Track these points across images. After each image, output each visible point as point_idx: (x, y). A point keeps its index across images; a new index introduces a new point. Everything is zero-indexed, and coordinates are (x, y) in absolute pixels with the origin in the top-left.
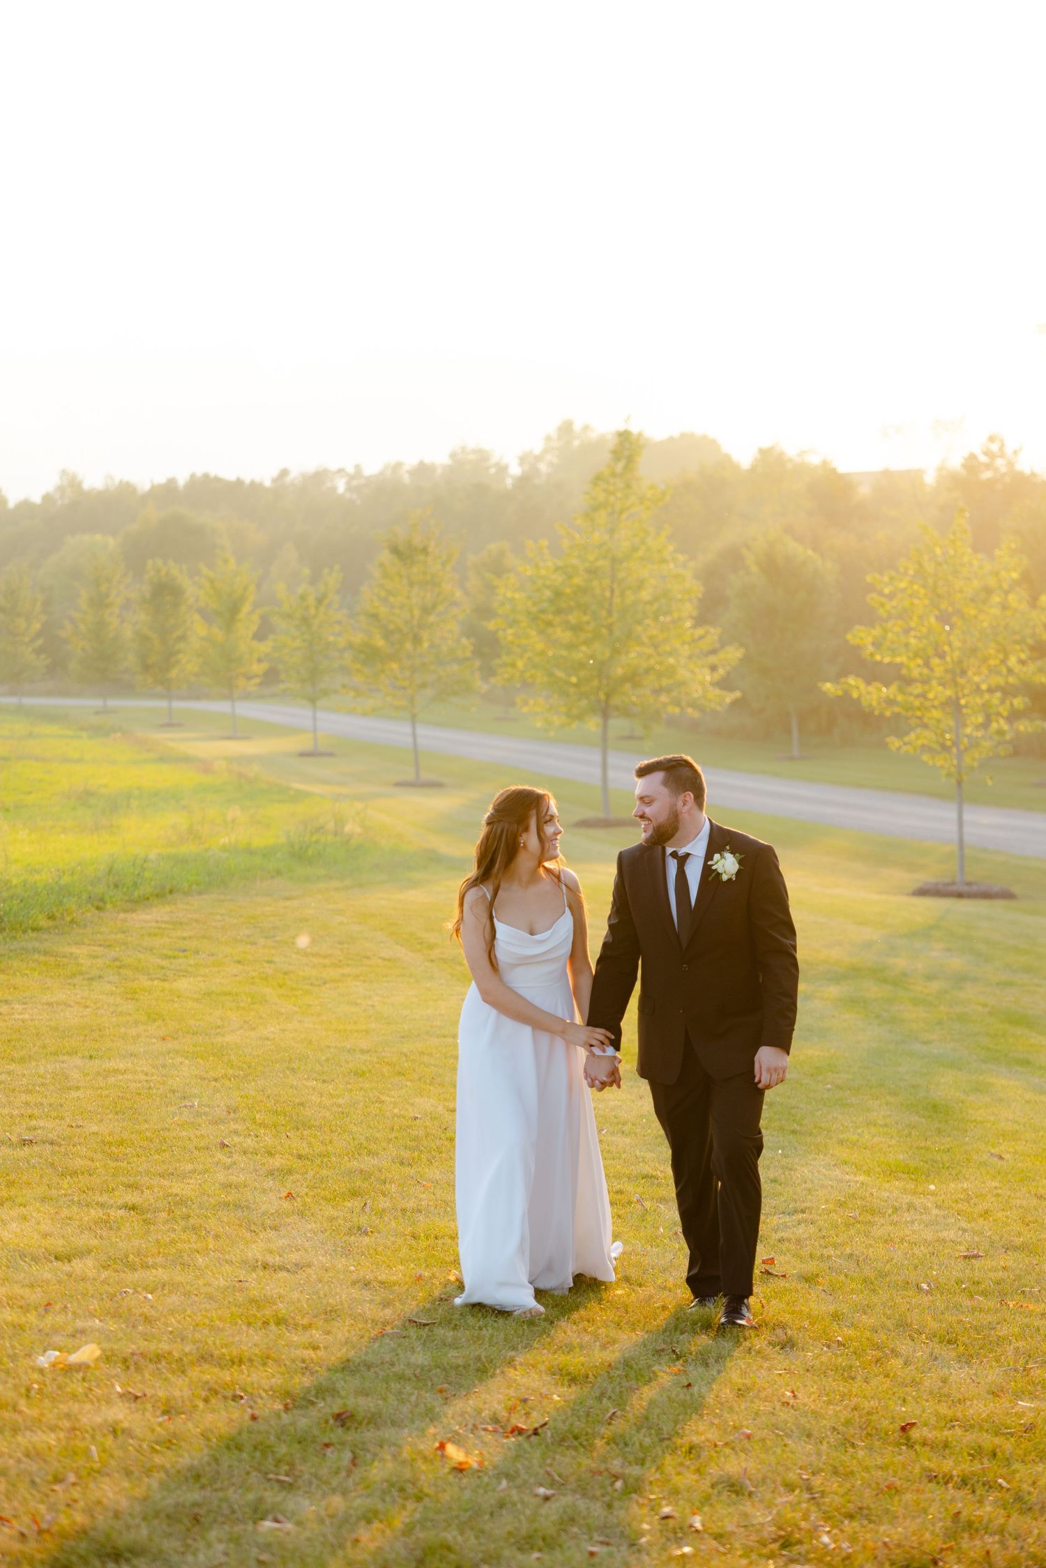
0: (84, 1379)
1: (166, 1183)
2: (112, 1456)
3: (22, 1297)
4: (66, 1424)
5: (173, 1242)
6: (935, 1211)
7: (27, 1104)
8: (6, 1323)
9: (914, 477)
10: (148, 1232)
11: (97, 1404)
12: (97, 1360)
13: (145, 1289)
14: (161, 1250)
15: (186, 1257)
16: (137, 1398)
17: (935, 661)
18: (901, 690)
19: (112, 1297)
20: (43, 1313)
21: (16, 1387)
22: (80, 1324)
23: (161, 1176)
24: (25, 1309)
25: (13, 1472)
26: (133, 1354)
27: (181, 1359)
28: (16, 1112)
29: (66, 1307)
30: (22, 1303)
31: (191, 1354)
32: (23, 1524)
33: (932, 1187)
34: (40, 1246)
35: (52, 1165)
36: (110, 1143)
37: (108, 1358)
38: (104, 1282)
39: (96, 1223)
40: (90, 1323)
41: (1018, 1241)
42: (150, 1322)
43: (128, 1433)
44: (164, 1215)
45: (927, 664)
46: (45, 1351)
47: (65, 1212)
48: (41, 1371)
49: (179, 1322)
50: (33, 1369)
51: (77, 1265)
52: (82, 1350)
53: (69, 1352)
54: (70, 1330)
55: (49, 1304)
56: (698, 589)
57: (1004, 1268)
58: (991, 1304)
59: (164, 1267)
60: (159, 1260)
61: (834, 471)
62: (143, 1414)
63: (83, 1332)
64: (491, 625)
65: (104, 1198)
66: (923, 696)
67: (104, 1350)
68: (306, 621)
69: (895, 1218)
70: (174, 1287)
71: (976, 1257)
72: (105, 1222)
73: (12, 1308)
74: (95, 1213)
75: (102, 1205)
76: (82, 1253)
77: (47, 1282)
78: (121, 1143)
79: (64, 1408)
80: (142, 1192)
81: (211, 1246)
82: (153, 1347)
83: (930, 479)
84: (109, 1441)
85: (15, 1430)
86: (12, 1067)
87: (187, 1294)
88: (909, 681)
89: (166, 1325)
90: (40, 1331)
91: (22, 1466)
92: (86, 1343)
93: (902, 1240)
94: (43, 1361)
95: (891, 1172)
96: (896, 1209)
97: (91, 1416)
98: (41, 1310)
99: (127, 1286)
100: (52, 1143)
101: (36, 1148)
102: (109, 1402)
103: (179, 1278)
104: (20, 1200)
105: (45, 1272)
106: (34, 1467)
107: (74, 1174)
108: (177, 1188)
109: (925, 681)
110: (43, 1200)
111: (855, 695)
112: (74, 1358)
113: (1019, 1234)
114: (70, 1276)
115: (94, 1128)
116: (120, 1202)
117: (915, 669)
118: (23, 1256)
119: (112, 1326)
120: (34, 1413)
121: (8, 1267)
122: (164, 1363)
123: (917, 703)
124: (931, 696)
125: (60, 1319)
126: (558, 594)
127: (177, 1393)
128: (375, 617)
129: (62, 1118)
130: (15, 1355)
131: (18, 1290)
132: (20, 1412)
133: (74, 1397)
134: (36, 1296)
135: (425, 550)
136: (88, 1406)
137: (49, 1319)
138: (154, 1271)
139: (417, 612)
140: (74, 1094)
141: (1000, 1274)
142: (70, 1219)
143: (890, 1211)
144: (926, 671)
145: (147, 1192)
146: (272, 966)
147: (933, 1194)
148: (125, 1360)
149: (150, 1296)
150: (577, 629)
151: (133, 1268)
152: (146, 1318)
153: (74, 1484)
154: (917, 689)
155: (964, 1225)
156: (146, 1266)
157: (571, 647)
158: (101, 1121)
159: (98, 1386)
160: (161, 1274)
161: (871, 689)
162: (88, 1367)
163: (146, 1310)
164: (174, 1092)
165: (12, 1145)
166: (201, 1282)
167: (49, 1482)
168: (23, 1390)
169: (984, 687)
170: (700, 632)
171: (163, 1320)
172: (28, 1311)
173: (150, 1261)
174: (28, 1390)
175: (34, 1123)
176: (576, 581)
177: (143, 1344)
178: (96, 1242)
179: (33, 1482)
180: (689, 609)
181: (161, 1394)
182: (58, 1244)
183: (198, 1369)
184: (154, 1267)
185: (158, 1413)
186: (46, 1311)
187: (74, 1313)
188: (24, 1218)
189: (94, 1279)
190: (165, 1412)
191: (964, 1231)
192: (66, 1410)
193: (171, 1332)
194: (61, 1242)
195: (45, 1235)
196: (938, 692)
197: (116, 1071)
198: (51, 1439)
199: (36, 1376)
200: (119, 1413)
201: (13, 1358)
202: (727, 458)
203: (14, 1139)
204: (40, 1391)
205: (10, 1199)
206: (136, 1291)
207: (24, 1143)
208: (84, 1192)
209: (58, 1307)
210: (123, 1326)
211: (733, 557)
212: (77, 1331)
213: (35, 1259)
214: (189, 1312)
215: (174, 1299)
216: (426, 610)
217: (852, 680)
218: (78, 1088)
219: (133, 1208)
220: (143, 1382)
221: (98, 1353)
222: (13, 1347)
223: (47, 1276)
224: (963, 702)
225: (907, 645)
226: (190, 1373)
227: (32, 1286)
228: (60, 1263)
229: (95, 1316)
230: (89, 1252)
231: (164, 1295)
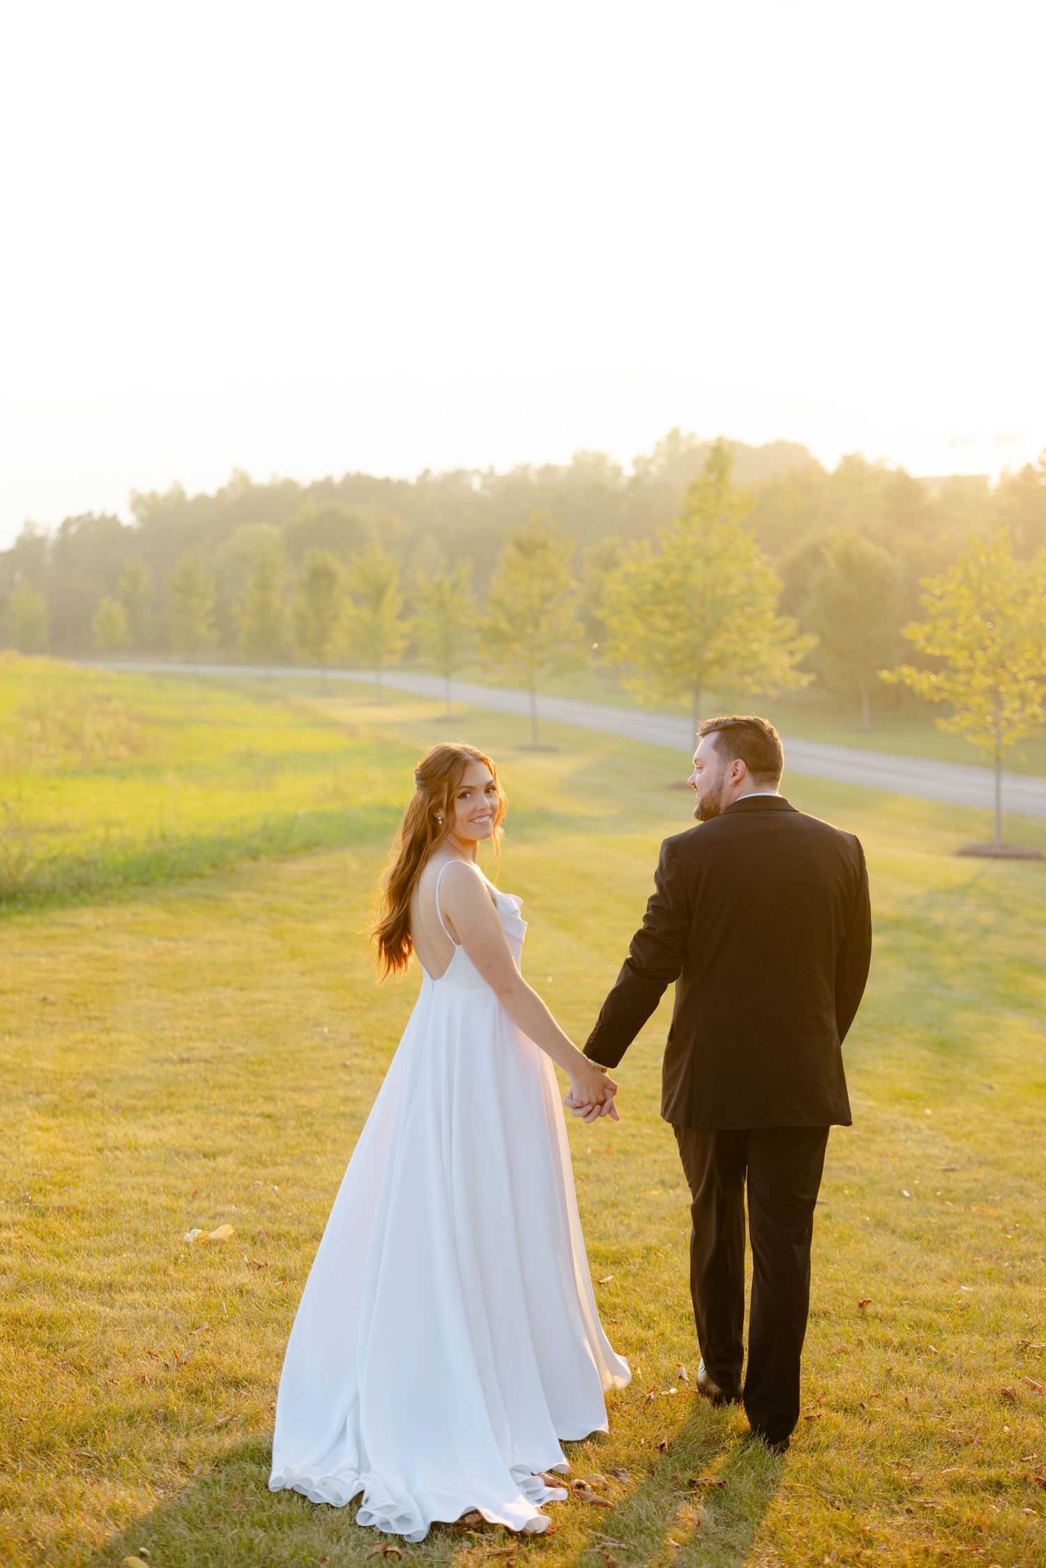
0: (220, 1251)
1: (296, 1096)
2: (238, 1310)
3: (175, 1186)
4: (205, 1285)
5: (298, 1144)
6: (927, 1132)
7: (187, 1028)
8: (161, 1207)
9: (978, 482)
10: (279, 1136)
11: (228, 1270)
12: (231, 1236)
13: (274, 1182)
14: (289, 1151)
15: (308, 1157)
16: (260, 1267)
17: (979, 654)
18: (948, 679)
19: (246, 1188)
20: (191, 1199)
21: (167, 1257)
22: (220, 1209)
23: (293, 1090)
24: (177, 1196)
25: (161, 1320)
26: (260, 1233)
27: (297, 1238)
28: (177, 1035)
29: (209, 1195)
30: (175, 1191)
31: (305, 1234)
32: (167, 1358)
33: (928, 1111)
34: (191, 1146)
35: (205, 1080)
36: (253, 1063)
37: (240, 1235)
38: (242, 1176)
39: (237, 1128)
40: (227, 1208)
41: (991, 1158)
42: (275, 1208)
43: (251, 1293)
44: (292, 1123)
45: (972, 657)
46: (191, 1229)
47: (213, 1119)
48: (187, 1244)
49: (298, 1209)
50: (181, 1242)
51: (221, 1162)
52: (219, 1228)
53: (210, 1231)
54: (211, 1213)
55: (196, 1192)
56: (779, 585)
57: (976, 1180)
58: (960, 1208)
59: (290, 1165)
60: (287, 1159)
61: (907, 477)
62: (264, 1279)
63: (222, 1215)
64: (600, 614)
65: (246, 1108)
66: (968, 684)
67: (236, 1230)
68: (441, 605)
69: (893, 1137)
70: (296, 1181)
71: (953, 1170)
72: (244, 1128)
73: (167, 1195)
74: (237, 1120)
75: (243, 1114)
76: (224, 1153)
77: (196, 1175)
78: (262, 1062)
79: (203, 1273)
80: (276, 1104)
81: (329, 1149)
82: (276, 1228)
83: (994, 482)
84: (236, 1300)
85: (165, 1290)
86: (177, 996)
87: (306, 1187)
88: (956, 671)
89: (288, 1211)
90: (188, 1213)
91: (169, 1316)
92: (224, 1224)
93: (895, 1155)
94: (189, 1237)
95: (896, 1099)
96: (894, 1130)
97: (225, 1279)
98: (190, 1197)
99: (260, 1180)
100: (206, 1061)
101: (193, 1066)
102: (238, 1269)
103: (302, 1173)
104: (178, 1108)
105: (195, 1167)
106: (178, 1316)
107: (222, 1087)
108: (304, 1100)
109: (970, 671)
110: (197, 1108)
111: (908, 682)
112: (213, 1235)
113: (993, 1152)
114: (214, 1170)
115: (241, 1049)
116: (258, 1111)
117: (961, 660)
118: (177, 1153)
119: (245, 1211)
120: (181, 1276)
121: (166, 1163)
122: (283, 1240)
123: (961, 689)
124: (974, 683)
125: (205, 1204)
127: (292, 1264)
128: (500, 604)
129: (215, 1041)
130: (168, 1231)
131: (172, 1181)
132: (169, 1275)
133: (211, 1265)
134: (187, 1186)
135: (544, 546)
136: (222, 1272)
137: (196, 1205)
138: (281, 1168)
139: (537, 600)
140: (226, 1020)
141: (970, 1185)
142: (217, 1124)
143: (889, 1130)
144: (969, 662)
145: (280, 1104)
147: (927, 1117)
148: (253, 1238)
149: (276, 1188)
150: (673, 618)
151: (265, 1165)
152: (272, 1205)
153: (208, 1330)
154: (962, 678)
155: (948, 1143)
156: (275, 1164)
157: (669, 633)
158: (247, 1043)
159: (231, 1257)
160: (286, 1170)
161: (922, 677)
162: (223, 1242)
163: (273, 1199)
164: (307, 1019)
165: (173, 1062)
166: (318, 1178)
167: (188, 1328)
168: (172, 1259)
169: (1021, 676)
170: (779, 622)
171: (285, 1206)
172: (179, 1197)
173: (279, 1160)
174: (177, 1259)
175: (191, 1044)
176: (675, 576)
177: (268, 1226)
178: (235, 1143)
179: (177, 1328)
180: (771, 602)
181: (279, 1264)
182: (206, 1144)
183: (310, 1246)
184: (282, 1164)
185: (276, 1279)
186: (193, 1198)
187: (216, 1200)
188: (180, 1123)
189: (233, 1173)
190: (282, 1278)
191: (947, 1148)
192: (204, 1275)
193: (291, 1217)
194: (209, 1143)
195: (196, 1138)
196: (981, 681)
197: (261, 1002)
198: (192, 1296)
199: (183, 1248)
200: (245, 1278)
201: (166, 1234)
202: (815, 464)
203: (175, 1057)
204: (186, 1260)
205: (170, 1107)
206: (265, 1183)
207: (183, 1061)
208: (230, 1102)
209: (203, 1195)
210: (254, 1211)
211: (814, 554)
212: (217, 1214)
213: (187, 1156)
214: (306, 1201)
215: (296, 1191)
216: (545, 598)
217: (906, 670)
218: (229, 1015)
219: (269, 1116)
220: (266, 1255)
221: (232, 1231)
222: (166, 1226)
223: (196, 1170)
224: (1002, 689)
226: (302, 1248)
227: (184, 1178)
228: (207, 1160)
229: (232, 1203)
230: (230, 1151)
231: (288, 1187)
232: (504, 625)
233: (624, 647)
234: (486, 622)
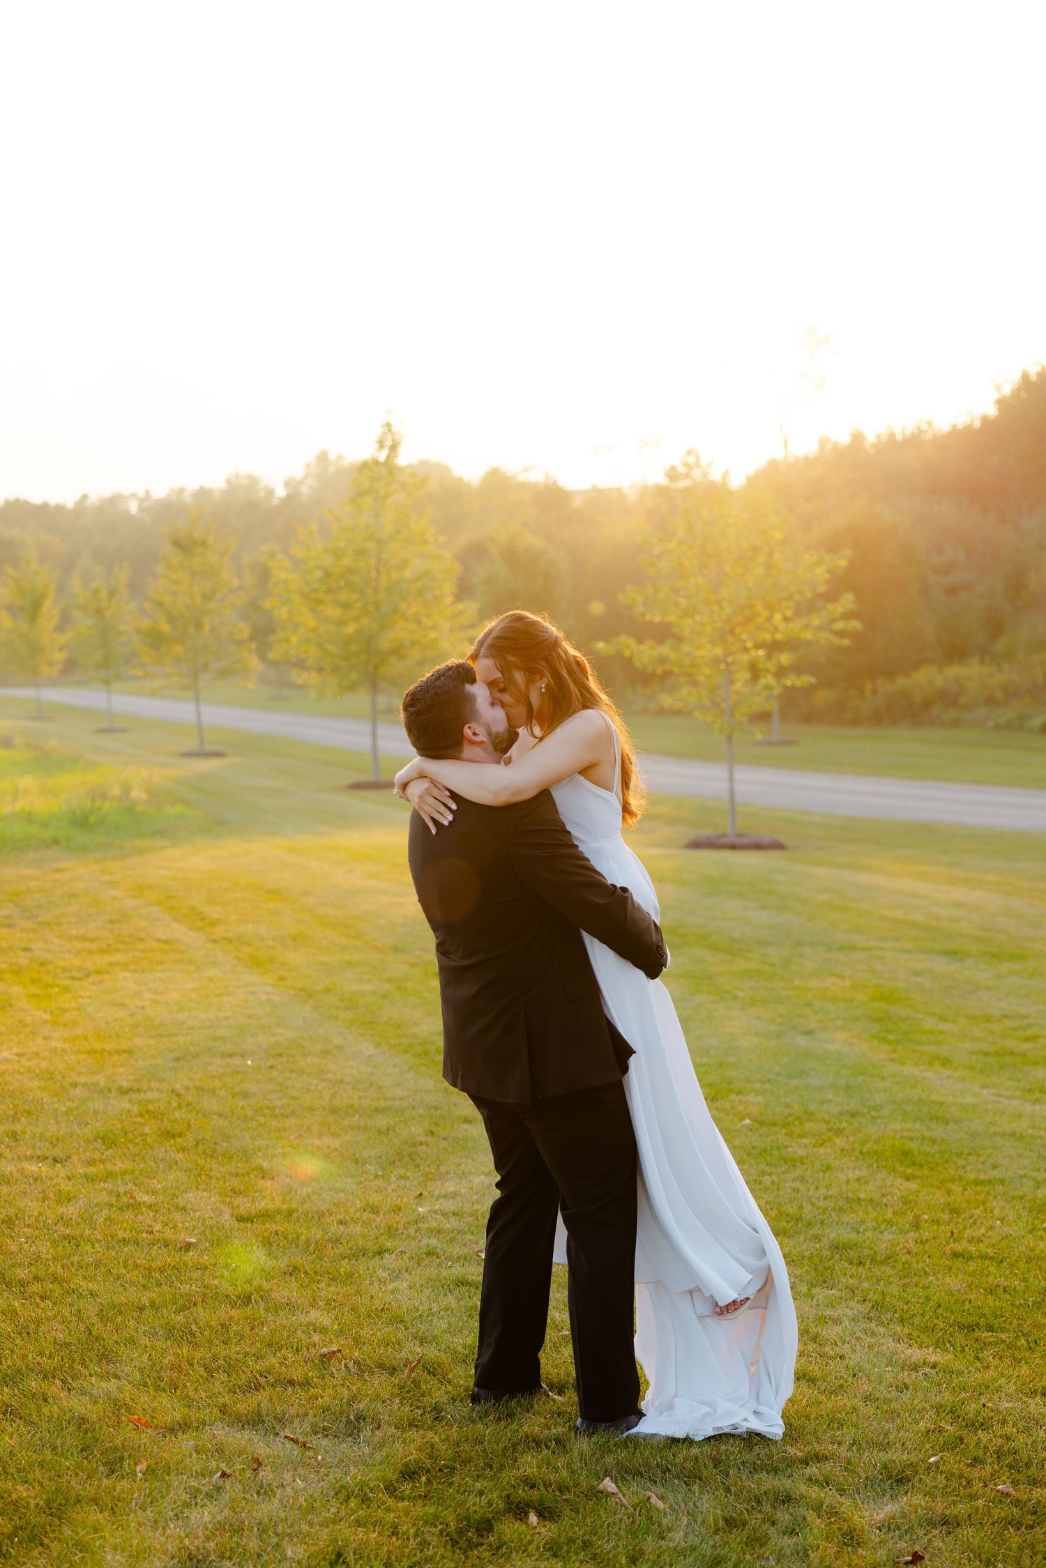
18: (673, 649)
56: (456, 568)
64: (267, 604)
68: (99, 612)
111: (628, 653)
126: (328, 574)
128: (160, 604)
135: (204, 544)
139: (198, 600)
146: (28, 954)
157: (343, 623)
161: (642, 648)
170: (459, 606)
176: (345, 561)
180: (448, 588)
202: (459, 478)
216: (207, 597)
225: (676, 604)
232: (165, 627)
233: (294, 639)
234: (145, 624)
